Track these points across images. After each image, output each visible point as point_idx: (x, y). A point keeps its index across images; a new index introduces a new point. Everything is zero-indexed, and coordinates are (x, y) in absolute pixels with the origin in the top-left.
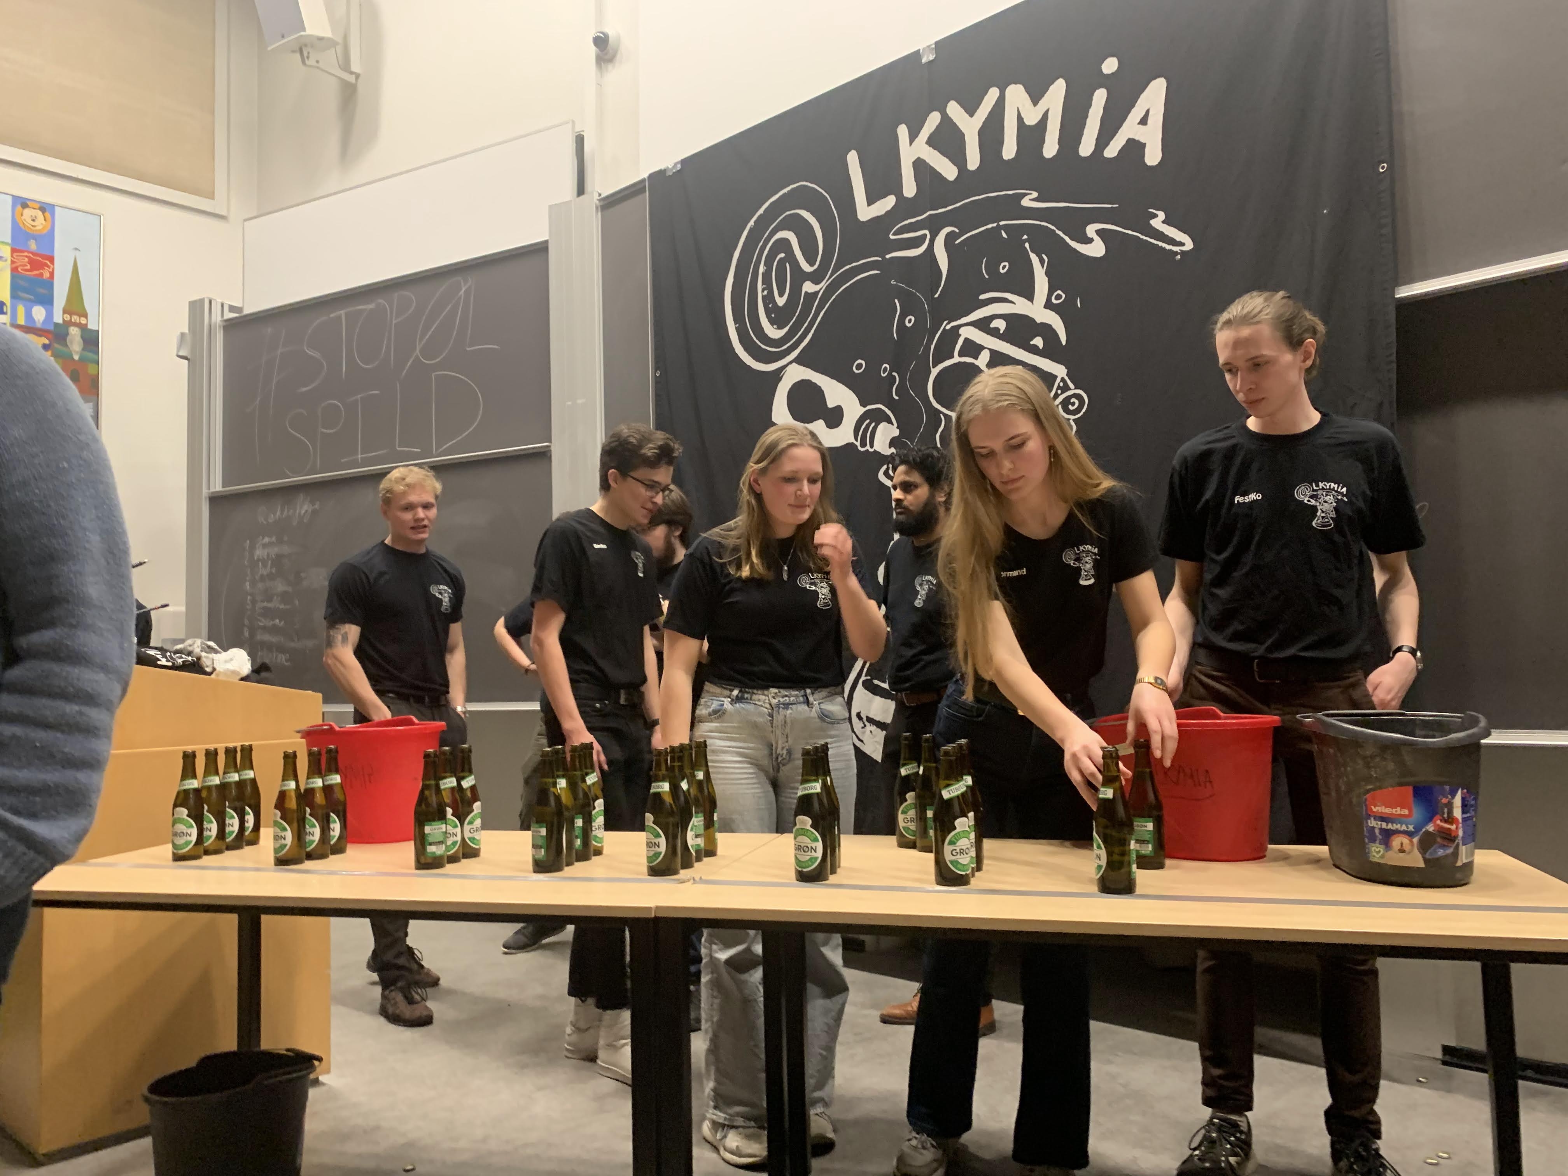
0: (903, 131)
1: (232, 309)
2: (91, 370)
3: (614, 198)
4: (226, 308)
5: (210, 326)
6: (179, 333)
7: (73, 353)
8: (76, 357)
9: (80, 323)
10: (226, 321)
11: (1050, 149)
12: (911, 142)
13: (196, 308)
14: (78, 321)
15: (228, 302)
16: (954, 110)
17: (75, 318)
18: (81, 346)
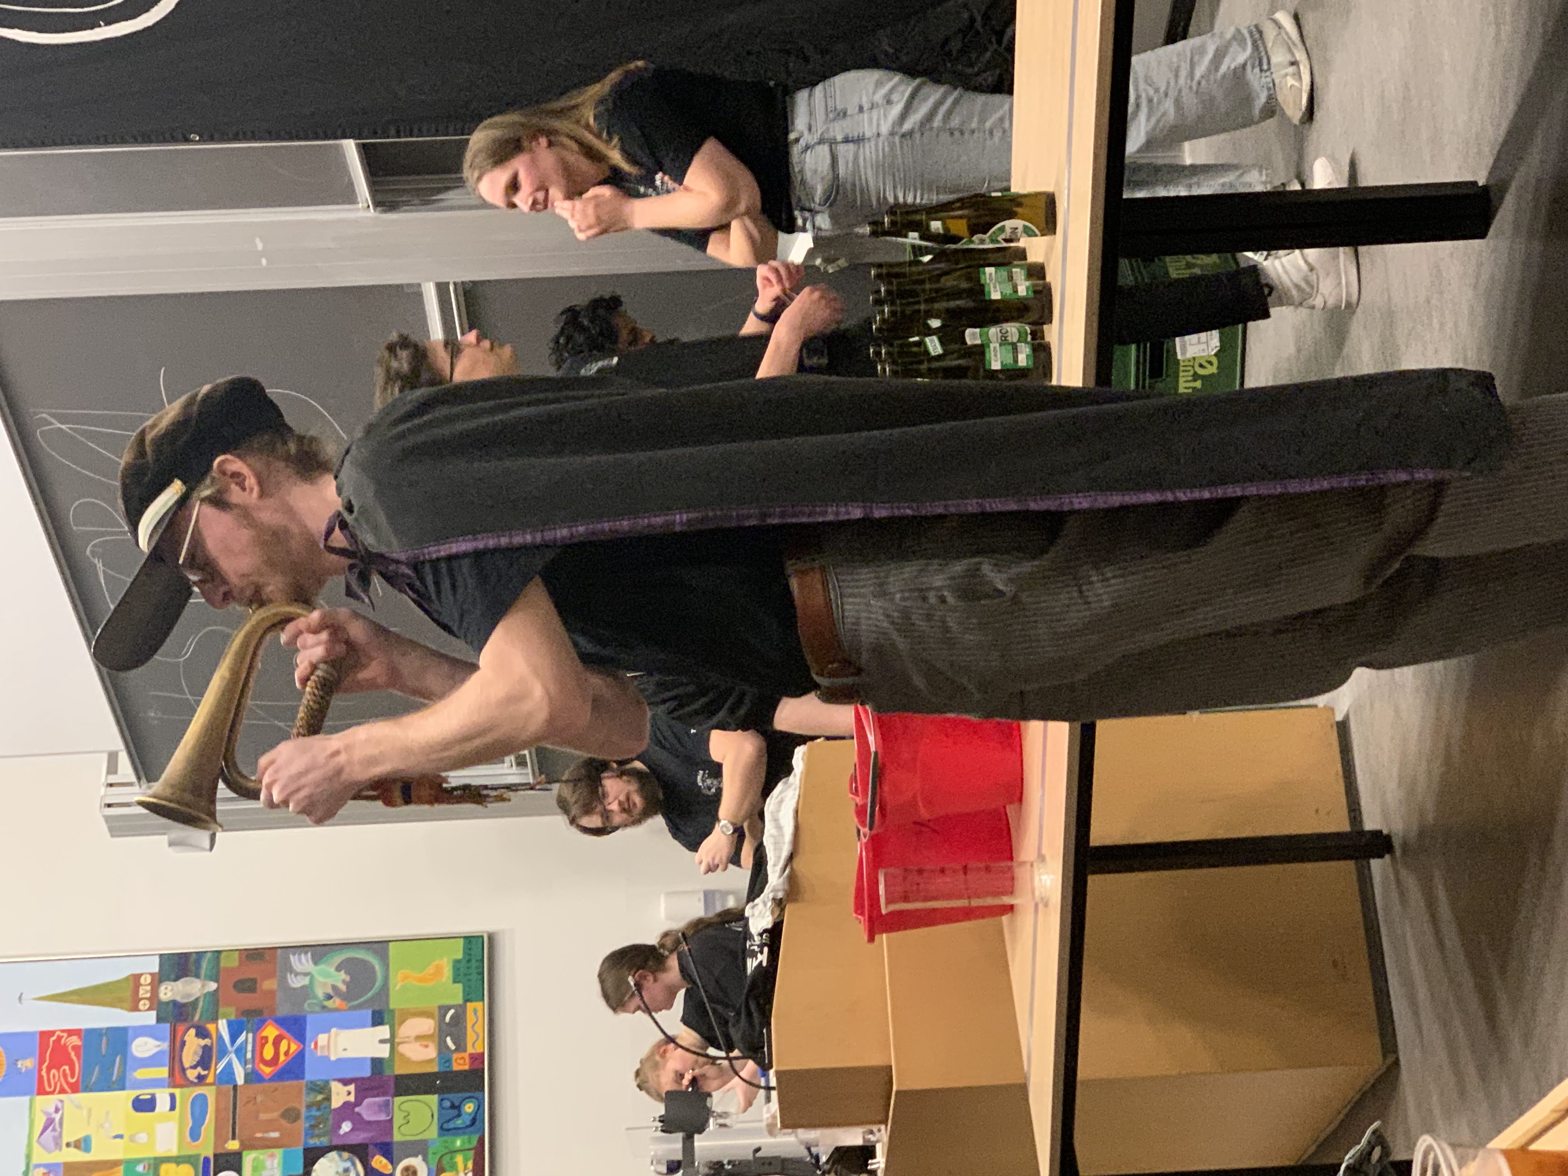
2: (233, 962)
6: (169, 850)
7: (206, 991)
8: (213, 986)
9: (151, 983)
13: (119, 826)
14: (149, 988)
15: (104, 776)
17: (144, 991)
18: (193, 979)
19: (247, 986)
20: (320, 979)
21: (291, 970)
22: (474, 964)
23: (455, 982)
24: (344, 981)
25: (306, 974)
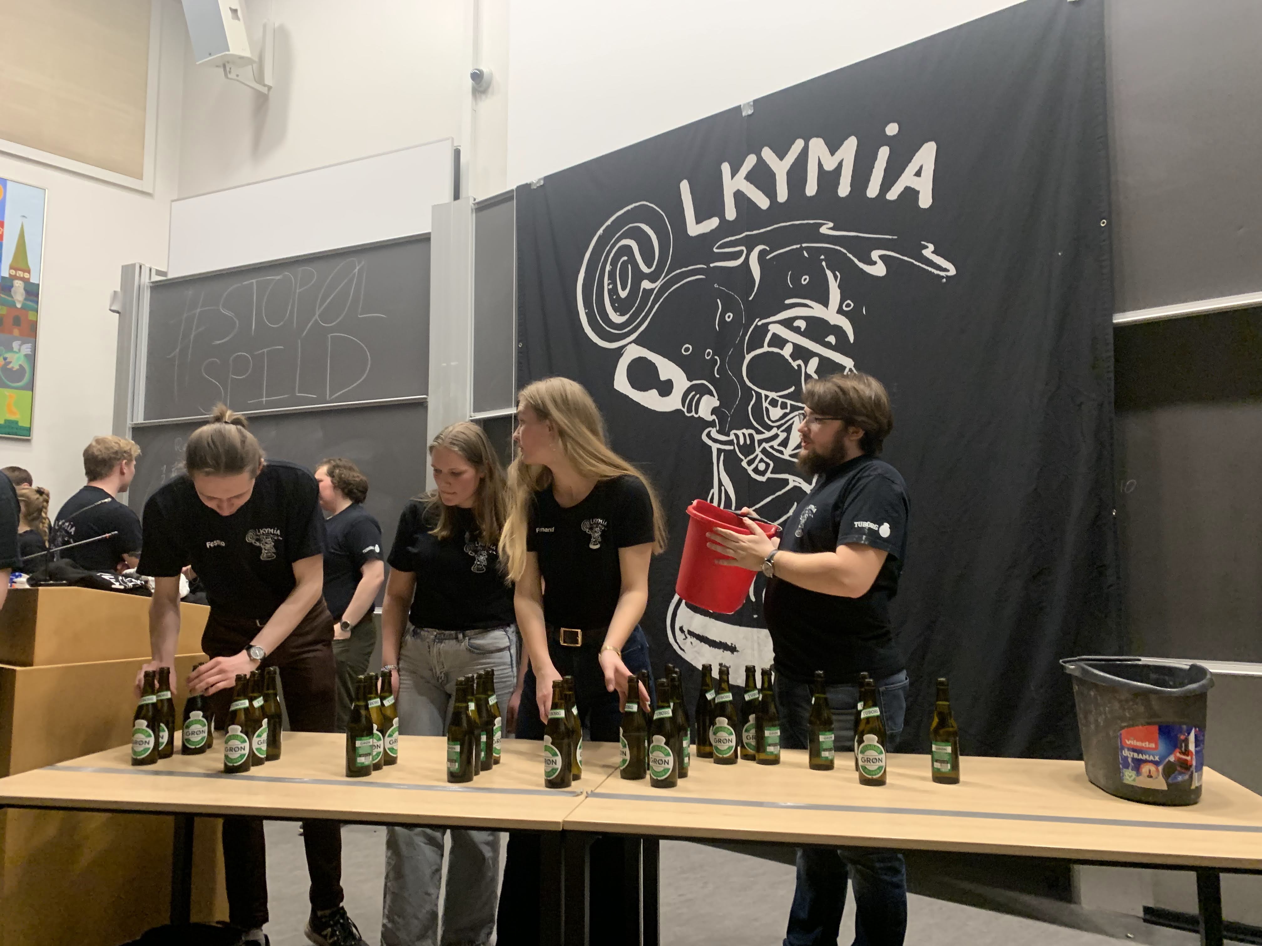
0: (726, 168)
1: (159, 273)
2: (31, 316)
3: (486, 203)
4: (153, 272)
5: (139, 286)
6: (111, 292)
7: (17, 302)
8: (19, 306)
9: (24, 277)
10: (153, 283)
11: (844, 190)
12: (733, 176)
13: (128, 272)
14: (22, 276)
15: (154, 267)
16: (767, 154)
17: (20, 274)
18: (24, 296)
19: (17, 321)
20: (17, 355)
21: (23, 343)
22: (15, 431)
23: (6, 421)
24: (13, 367)
25: (19, 350)
